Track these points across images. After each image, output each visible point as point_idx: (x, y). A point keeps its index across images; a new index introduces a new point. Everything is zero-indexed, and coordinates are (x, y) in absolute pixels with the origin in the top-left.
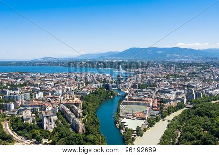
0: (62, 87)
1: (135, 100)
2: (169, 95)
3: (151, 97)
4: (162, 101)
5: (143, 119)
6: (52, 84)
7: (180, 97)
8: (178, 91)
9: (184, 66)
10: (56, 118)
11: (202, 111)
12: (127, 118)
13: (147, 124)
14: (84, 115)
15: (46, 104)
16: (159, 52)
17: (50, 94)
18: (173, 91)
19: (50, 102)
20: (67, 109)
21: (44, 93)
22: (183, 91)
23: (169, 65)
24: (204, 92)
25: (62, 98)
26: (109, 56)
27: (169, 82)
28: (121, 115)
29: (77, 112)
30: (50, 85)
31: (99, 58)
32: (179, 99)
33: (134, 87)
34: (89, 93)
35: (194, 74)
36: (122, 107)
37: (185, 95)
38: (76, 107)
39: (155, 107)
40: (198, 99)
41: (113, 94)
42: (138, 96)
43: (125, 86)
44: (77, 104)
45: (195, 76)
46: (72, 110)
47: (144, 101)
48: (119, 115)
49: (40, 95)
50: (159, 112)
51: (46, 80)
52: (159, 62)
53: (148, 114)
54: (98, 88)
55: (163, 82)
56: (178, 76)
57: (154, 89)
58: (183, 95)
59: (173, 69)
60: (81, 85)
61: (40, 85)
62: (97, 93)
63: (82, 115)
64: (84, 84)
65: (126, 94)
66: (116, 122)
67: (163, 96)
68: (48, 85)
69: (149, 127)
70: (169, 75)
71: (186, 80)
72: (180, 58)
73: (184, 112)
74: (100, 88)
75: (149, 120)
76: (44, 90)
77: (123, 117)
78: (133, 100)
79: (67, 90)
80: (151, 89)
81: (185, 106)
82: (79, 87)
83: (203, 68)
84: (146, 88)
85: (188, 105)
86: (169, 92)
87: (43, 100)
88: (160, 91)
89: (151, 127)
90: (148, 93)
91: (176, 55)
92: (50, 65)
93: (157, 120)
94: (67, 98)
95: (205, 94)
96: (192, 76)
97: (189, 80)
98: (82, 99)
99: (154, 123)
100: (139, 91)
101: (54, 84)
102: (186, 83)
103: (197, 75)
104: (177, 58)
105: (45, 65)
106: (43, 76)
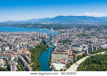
0: (19, 43)
1: (60, 51)
2: (79, 48)
3: (69, 49)
4: (75, 52)
5: (64, 63)
6: (14, 41)
7: (85, 49)
8: (84, 45)
9: (88, 28)
10: (17, 63)
11: (96, 60)
12: (55, 62)
13: (66, 67)
14: (32, 62)
15: (11, 55)
16: (74, 19)
17: (13, 48)
18: (81, 46)
19: (13, 53)
20: (23, 59)
21: (9, 47)
22: (86, 46)
23: (80, 27)
24: (98, 46)
25: (20, 51)
26: (45, 21)
27: (79, 39)
28: (52, 61)
29: (28, 60)
30: (13, 41)
31: (40, 21)
32: (84, 51)
33: (59, 42)
34: (34, 47)
35: (94, 34)
36: (53, 55)
37: (87, 49)
38: (28, 57)
39: (71, 55)
40: (95, 51)
41: (47, 46)
42: (62, 48)
43: (55, 41)
44: (28, 55)
45: (94, 35)
46: (25, 59)
47: (65, 52)
48: (51, 61)
49: (7, 49)
50: (73, 59)
51: (10, 37)
52: (74, 25)
53: (67, 60)
54: (39, 43)
55: (76, 39)
56: (84, 35)
57: (71, 44)
58: (87, 48)
59: (82, 30)
60: (30, 41)
61: (7, 41)
62: (39, 47)
63: (31, 62)
64: (32, 40)
65: (55, 47)
66: (49, 65)
67: (75, 49)
68: (12, 41)
69: (67, 69)
70: (79, 34)
71: (89, 38)
72: (86, 22)
73: (86, 60)
74: (40, 43)
75: (67, 65)
76: (9, 45)
77: (53, 62)
78: (59, 51)
79: (22, 44)
80: (69, 43)
81: (87, 55)
82: (29, 42)
83: (99, 30)
84: (66, 43)
85: (89, 54)
86: (79, 46)
87: (9, 52)
88: (74, 46)
89: (68, 68)
90: (67, 47)
91: (84, 20)
92: (12, 26)
93: (71, 64)
94: (23, 50)
95: (98, 47)
96: (92, 35)
97: (90, 38)
98: (31, 51)
99: (70, 66)
100: (62, 45)
101: (15, 41)
102: (88, 40)
103: (95, 34)
104: (84, 22)
105: (9, 26)
106: (8, 34)
